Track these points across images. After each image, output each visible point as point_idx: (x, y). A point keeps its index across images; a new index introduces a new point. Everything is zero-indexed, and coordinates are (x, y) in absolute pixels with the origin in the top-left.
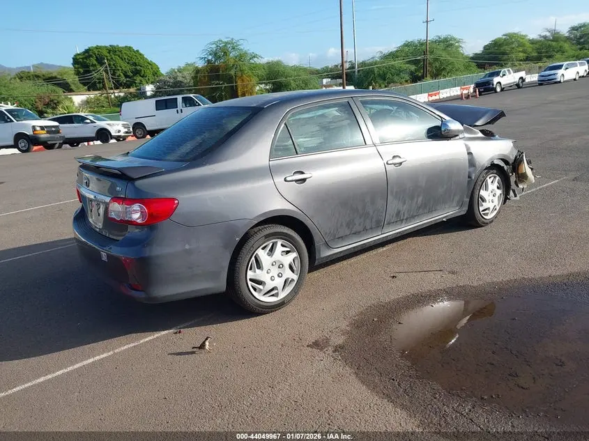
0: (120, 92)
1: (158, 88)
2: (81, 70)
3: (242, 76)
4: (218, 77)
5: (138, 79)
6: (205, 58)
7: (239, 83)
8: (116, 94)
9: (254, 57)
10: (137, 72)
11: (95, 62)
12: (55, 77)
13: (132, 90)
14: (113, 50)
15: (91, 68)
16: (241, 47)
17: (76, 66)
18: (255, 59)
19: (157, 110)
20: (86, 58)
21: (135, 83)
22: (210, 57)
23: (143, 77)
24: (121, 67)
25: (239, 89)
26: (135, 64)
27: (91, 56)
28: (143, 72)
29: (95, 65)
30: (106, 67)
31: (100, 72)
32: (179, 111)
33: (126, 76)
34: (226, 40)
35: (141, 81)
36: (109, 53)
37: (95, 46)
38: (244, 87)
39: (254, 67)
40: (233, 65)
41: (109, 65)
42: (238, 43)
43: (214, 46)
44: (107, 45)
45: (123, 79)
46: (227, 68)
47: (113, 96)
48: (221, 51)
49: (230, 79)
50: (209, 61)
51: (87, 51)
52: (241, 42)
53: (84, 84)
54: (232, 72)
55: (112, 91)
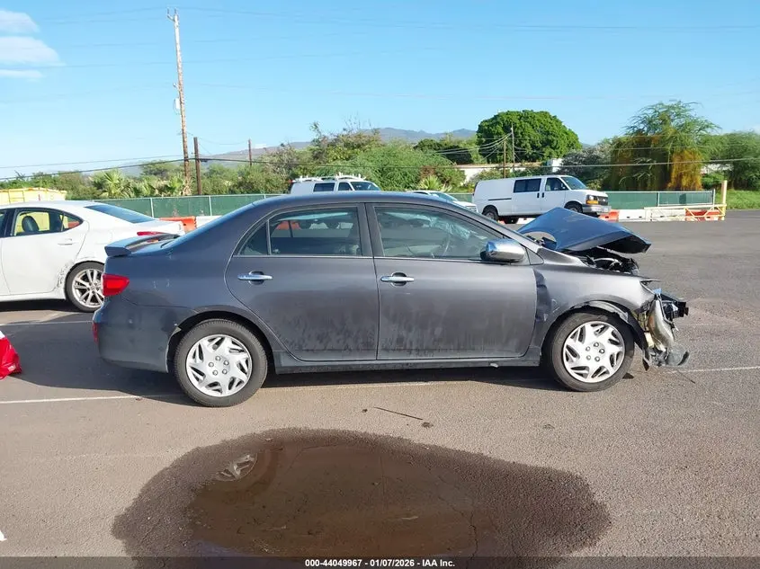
0: (521, 166)
1: (566, 163)
2: (484, 140)
3: (682, 151)
4: (647, 154)
5: (547, 151)
6: (635, 127)
7: (676, 161)
8: (516, 169)
9: (707, 126)
10: (548, 143)
11: (501, 130)
12: (458, 147)
13: (536, 164)
14: (525, 116)
15: (495, 137)
16: (692, 113)
17: (480, 134)
18: (709, 130)
19: (514, 192)
20: (492, 126)
21: (543, 156)
22: (642, 126)
23: (554, 148)
24: (529, 136)
25: (674, 170)
26: (548, 133)
27: (498, 123)
28: (555, 142)
29: (498, 134)
30: (511, 136)
31: (504, 141)
32: (541, 195)
33: (533, 147)
34: (670, 104)
35: (550, 153)
36: (519, 119)
37: (505, 111)
38: (681, 168)
39: (706, 141)
40: (672, 137)
41: (516, 134)
42: (687, 108)
43: (651, 111)
44: (521, 110)
45: (529, 151)
46: (663, 141)
47: (511, 171)
48: (661, 118)
49: (663, 156)
50: (640, 131)
51: (496, 117)
52: (692, 106)
53: (484, 155)
54: (669, 148)
55: (511, 165)
